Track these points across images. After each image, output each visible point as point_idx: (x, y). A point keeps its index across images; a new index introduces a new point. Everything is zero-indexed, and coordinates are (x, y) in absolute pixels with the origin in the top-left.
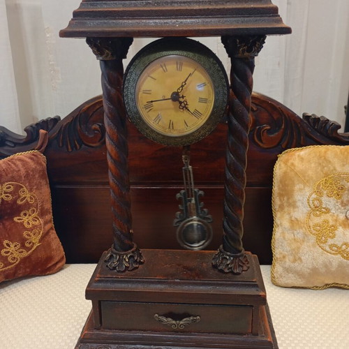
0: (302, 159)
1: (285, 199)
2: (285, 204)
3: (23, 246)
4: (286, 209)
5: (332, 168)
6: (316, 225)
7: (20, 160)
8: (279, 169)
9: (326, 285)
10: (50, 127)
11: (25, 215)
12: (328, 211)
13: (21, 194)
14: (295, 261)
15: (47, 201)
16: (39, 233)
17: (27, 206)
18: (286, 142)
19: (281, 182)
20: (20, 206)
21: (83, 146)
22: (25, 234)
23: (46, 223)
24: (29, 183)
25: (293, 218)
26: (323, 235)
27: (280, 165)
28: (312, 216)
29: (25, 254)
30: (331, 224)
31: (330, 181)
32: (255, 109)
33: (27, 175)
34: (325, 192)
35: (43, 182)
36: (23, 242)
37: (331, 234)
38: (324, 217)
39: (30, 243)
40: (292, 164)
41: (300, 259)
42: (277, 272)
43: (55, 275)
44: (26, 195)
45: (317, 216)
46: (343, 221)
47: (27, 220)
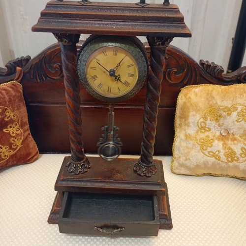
0: (196, 94)
1: (183, 120)
2: (183, 124)
3: (11, 148)
4: (183, 127)
5: (215, 102)
6: (201, 139)
7: (4, 89)
8: (181, 99)
9: (204, 174)
10: (24, 64)
11: (11, 127)
12: (210, 130)
13: (7, 114)
14: (186, 160)
15: (25, 116)
16: (21, 139)
17: (12, 121)
18: (187, 80)
19: (181, 109)
20: (7, 122)
21: (48, 78)
22: (11, 140)
23: (25, 132)
24: (12, 106)
25: (187, 134)
26: (205, 145)
27: (182, 97)
28: (199, 132)
29: (12, 153)
30: (210, 138)
31: (213, 111)
32: (167, 58)
33: (10, 101)
34: (209, 118)
35: (21, 104)
36: (10, 145)
37: (210, 145)
38: (207, 134)
39: (15, 145)
40: (190, 98)
41: (189, 159)
42: (175, 166)
43: (33, 164)
44: (10, 114)
45: (202, 133)
46: (219, 136)
47: (12, 131)
